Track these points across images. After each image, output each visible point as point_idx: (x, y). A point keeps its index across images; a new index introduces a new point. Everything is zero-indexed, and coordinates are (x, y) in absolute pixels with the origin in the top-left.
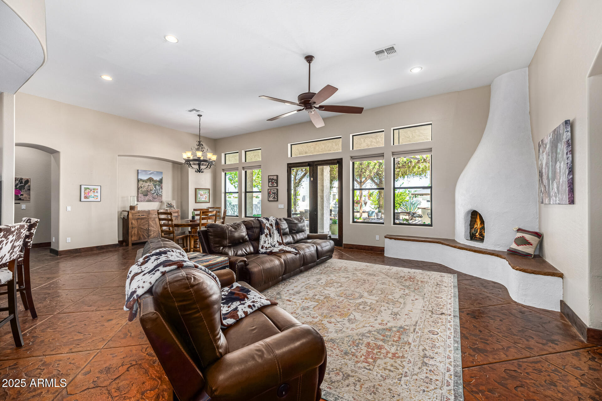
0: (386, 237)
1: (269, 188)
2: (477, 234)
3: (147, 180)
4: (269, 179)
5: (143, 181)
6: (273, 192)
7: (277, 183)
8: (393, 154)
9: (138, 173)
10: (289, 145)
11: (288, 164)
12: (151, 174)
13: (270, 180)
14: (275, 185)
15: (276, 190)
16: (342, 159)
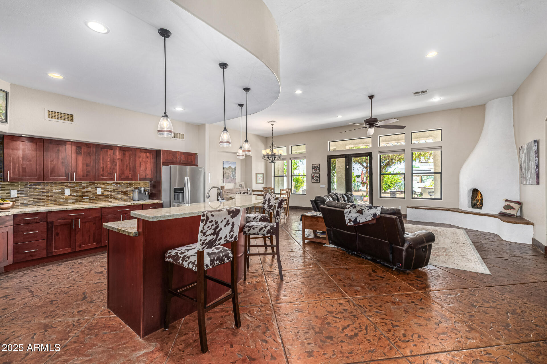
0: (407, 207)
1: (312, 173)
2: (478, 203)
3: (228, 168)
4: (312, 167)
5: (227, 169)
6: (316, 176)
7: (319, 169)
8: (412, 149)
9: (223, 163)
10: (329, 142)
11: (328, 156)
12: (230, 163)
13: (314, 167)
14: (318, 171)
15: (318, 174)
16: (372, 153)
